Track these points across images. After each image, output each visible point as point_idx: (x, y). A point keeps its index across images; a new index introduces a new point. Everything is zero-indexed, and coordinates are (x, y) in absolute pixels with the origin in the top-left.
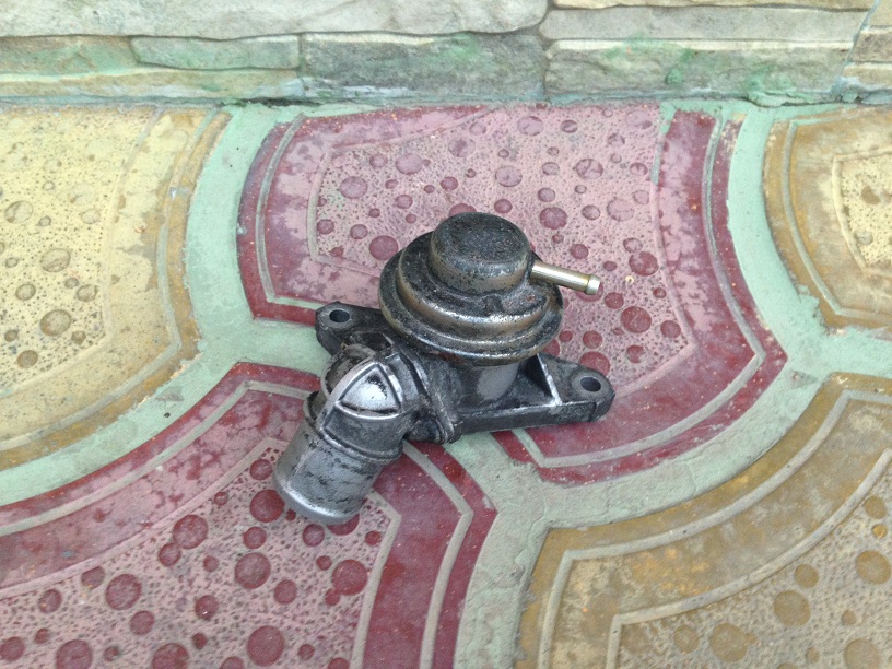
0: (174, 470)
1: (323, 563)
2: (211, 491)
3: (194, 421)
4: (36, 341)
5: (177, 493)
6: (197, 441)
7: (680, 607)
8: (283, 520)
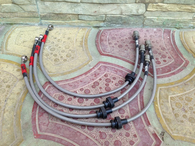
0: (92, 76)
2: (98, 78)
3: (93, 69)
4: (66, 58)
5: (93, 79)
6: (95, 72)
7: (179, 94)
8: (111, 82)
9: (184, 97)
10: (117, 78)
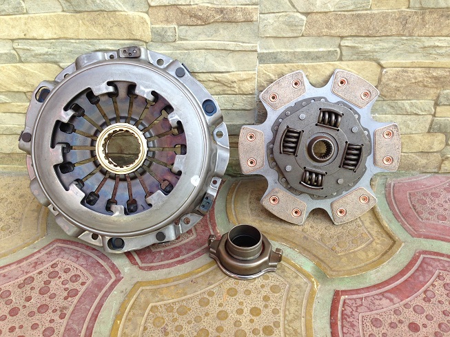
0: (29, 265)
1: (66, 289)
2: (38, 271)
3: (38, 254)
5: (28, 271)
6: (38, 258)
7: (171, 301)
8: (57, 278)
9: (176, 307)
10: (72, 270)
